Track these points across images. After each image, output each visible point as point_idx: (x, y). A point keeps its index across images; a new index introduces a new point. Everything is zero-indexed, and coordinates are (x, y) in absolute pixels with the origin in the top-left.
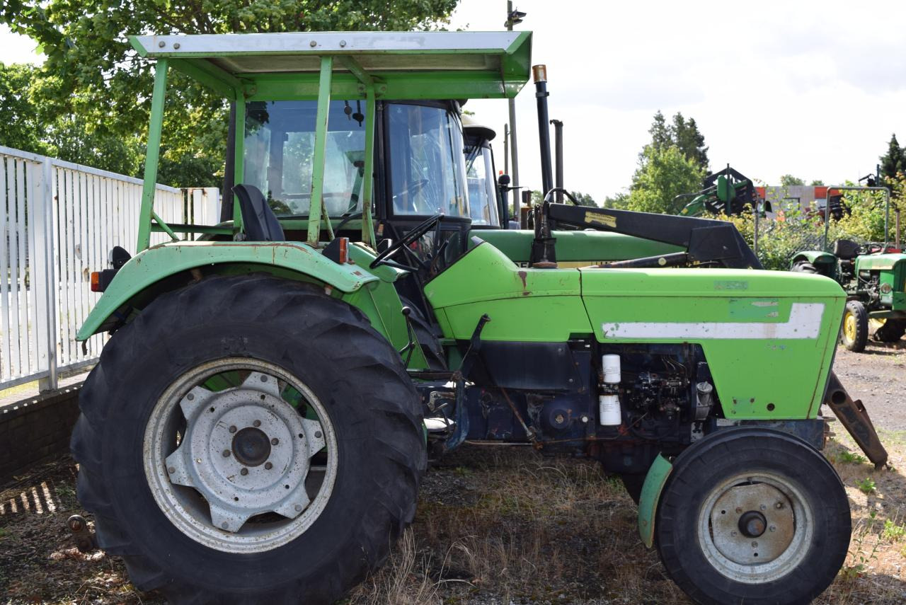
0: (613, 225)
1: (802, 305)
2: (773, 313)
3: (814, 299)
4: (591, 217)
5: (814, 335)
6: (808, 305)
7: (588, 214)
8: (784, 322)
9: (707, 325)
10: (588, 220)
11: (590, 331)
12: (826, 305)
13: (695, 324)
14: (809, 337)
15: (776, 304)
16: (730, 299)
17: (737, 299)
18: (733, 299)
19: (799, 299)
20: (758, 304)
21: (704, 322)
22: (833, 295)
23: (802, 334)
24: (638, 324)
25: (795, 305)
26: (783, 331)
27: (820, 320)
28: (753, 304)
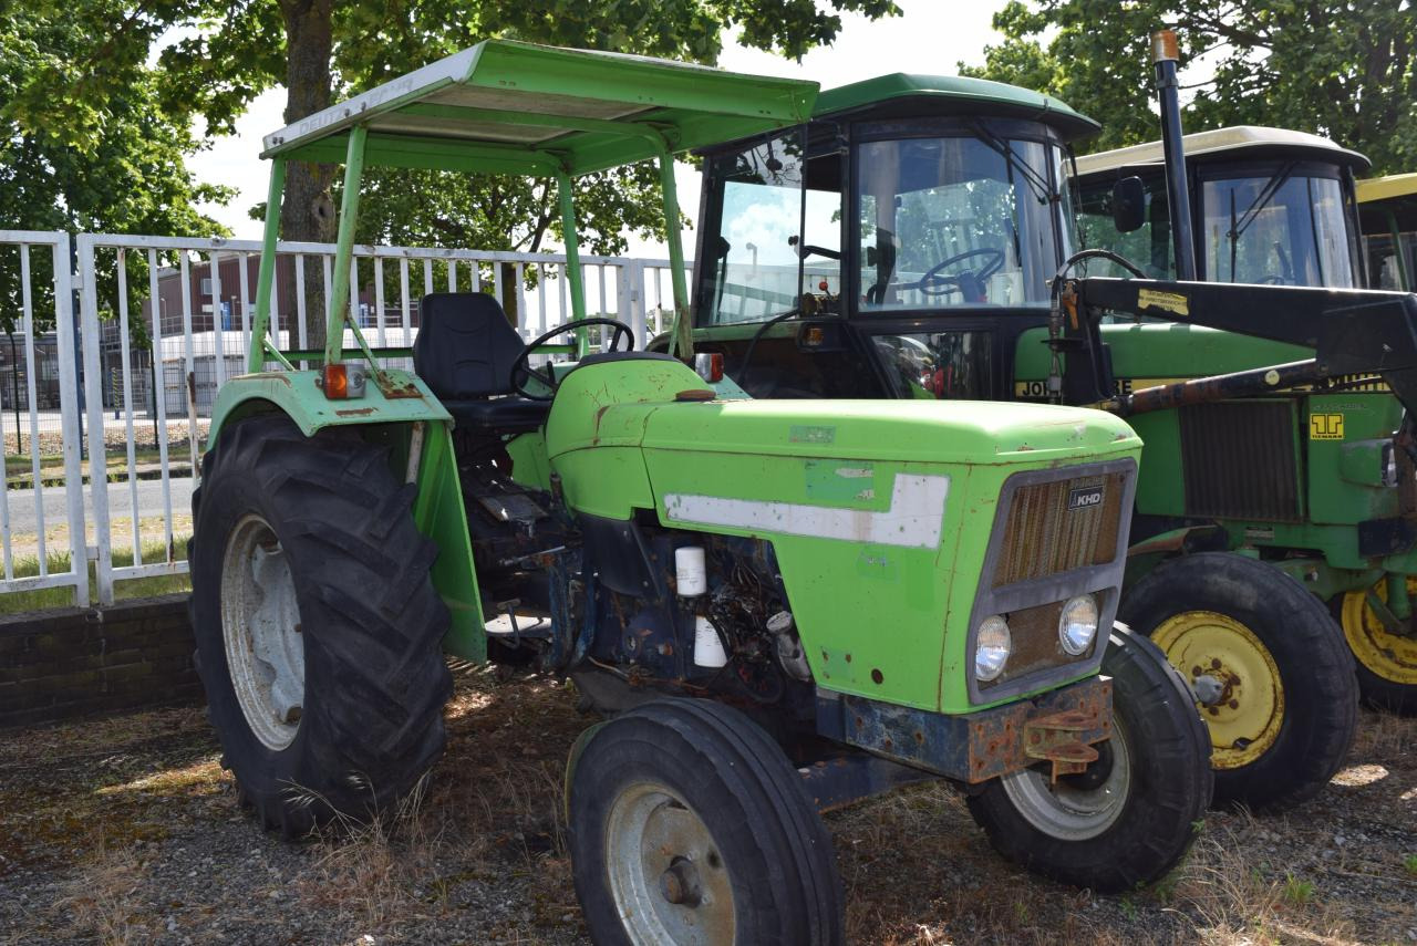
0: (1183, 310)
1: (911, 479)
2: (866, 492)
3: (931, 467)
4: (1148, 299)
5: (933, 542)
6: (919, 479)
7: (1143, 293)
8: (883, 511)
9: (782, 508)
10: (1143, 304)
11: (652, 507)
12: (951, 481)
13: (763, 504)
14: (923, 545)
15: (869, 474)
16: (805, 460)
17: (815, 461)
18: (811, 461)
19: (905, 465)
20: (844, 472)
21: (775, 502)
22: (962, 460)
23: (912, 539)
24: (701, 498)
25: (899, 477)
26: (884, 529)
27: (941, 510)
28: (838, 471)
